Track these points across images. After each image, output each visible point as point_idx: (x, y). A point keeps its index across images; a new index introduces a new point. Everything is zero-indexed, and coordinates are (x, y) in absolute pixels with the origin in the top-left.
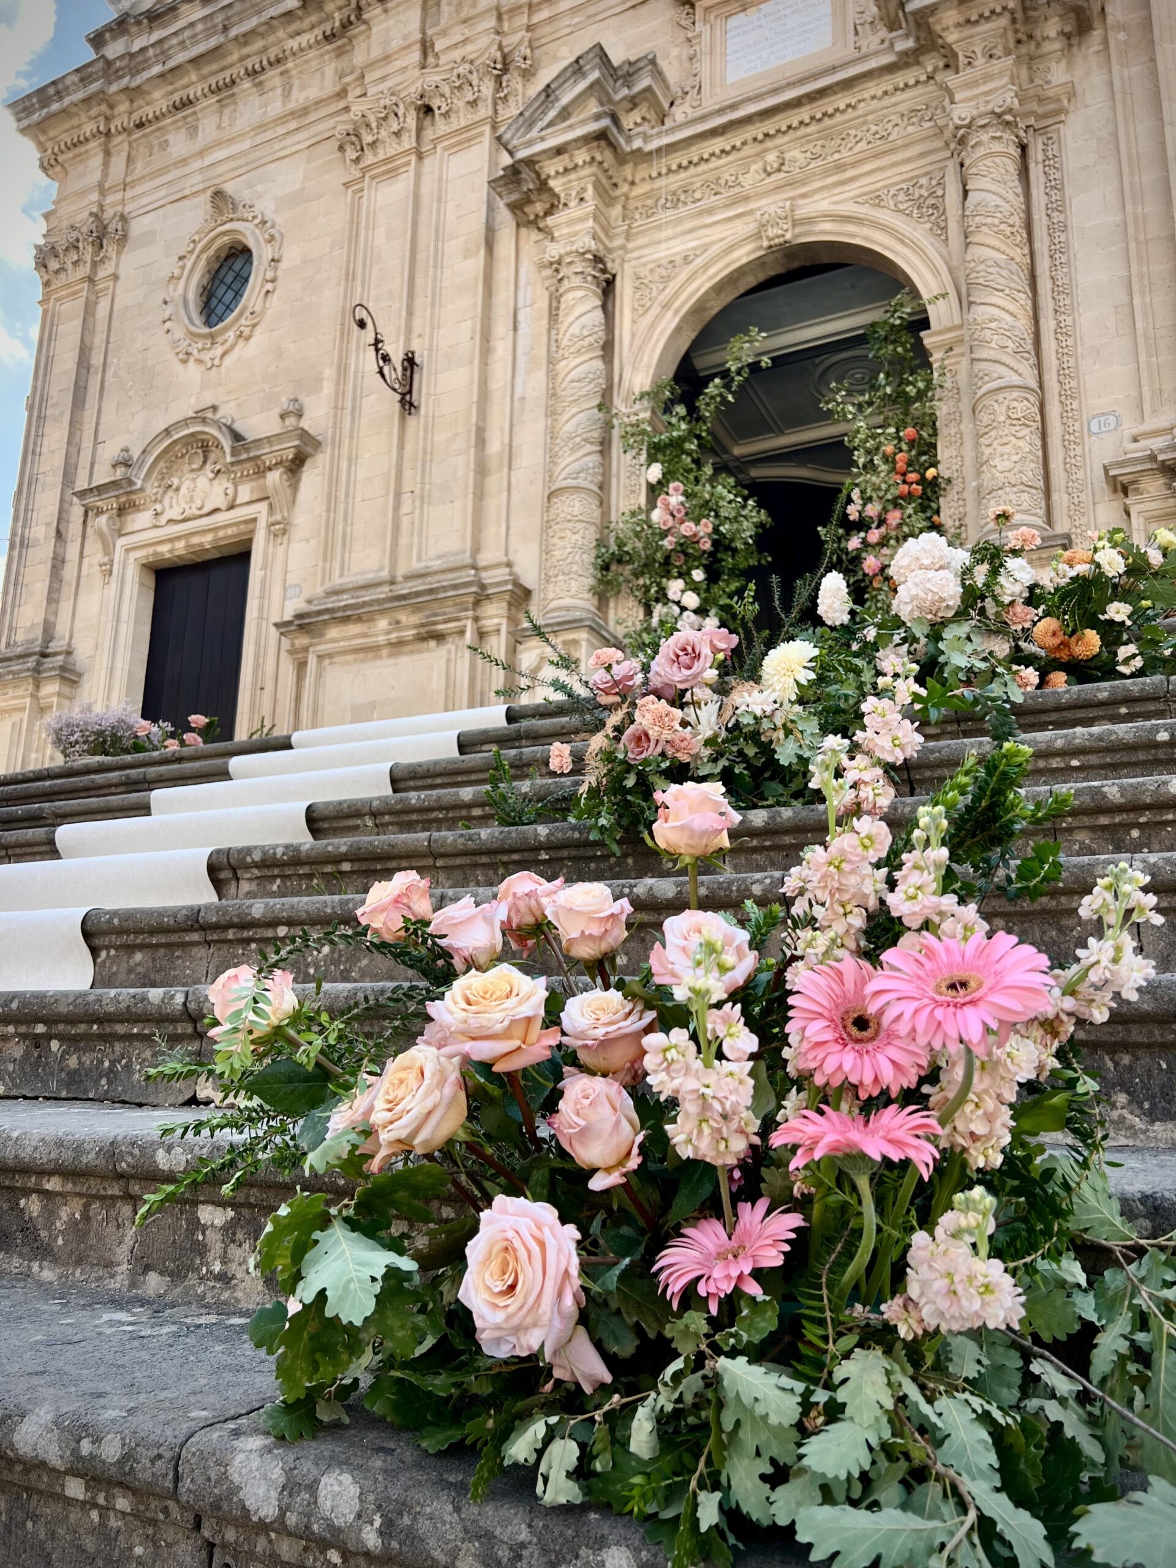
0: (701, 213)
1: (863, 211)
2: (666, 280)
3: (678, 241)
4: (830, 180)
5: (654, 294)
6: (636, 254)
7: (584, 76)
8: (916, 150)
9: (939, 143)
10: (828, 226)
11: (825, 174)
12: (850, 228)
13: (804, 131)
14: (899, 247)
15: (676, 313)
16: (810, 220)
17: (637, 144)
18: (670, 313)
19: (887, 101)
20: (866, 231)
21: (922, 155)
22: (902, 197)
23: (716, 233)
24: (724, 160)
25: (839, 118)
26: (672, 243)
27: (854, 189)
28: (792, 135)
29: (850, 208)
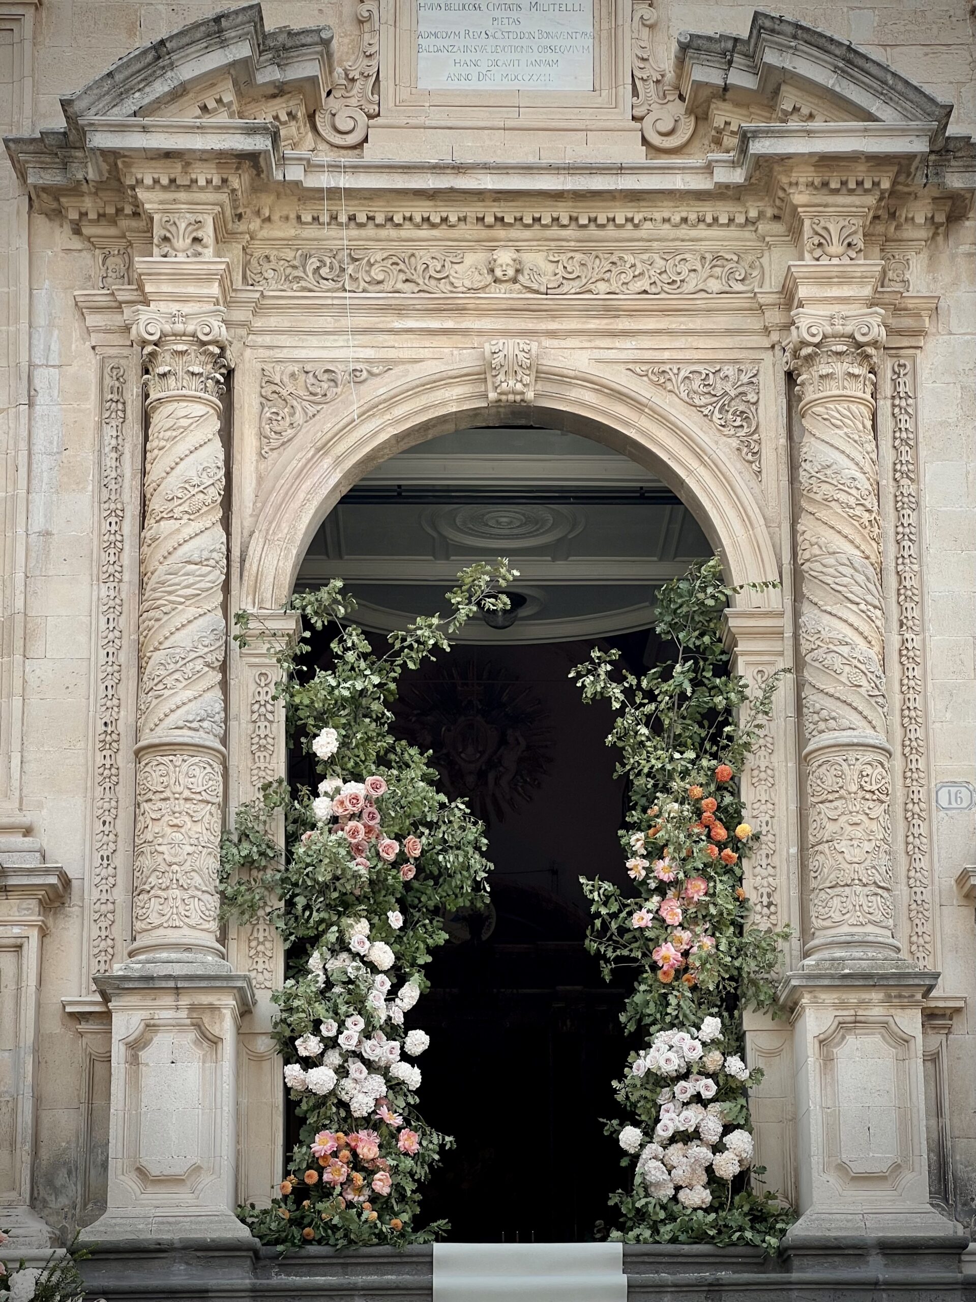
0: (384, 309)
1: (642, 389)
2: (318, 399)
3: (341, 340)
4: (593, 324)
5: (299, 417)
6: (267, 340)
7: (223, 44)
8: (722, 322)
9: (754, 323)
10: (589, 397)
11: (587, 312)
12: (621, 410)
13: (555, 232)
14: (694, 464)
15: (338, 462)
16: (561, 379)
17: (295, 173)
18: (327, 462)
19: (684, 232)
20: (645, 423)
21: (729, 332)
22: (696, 384)
23: (406, 347)
24: (424, 233)
25: (611, 232)
26: (329, 340)
27: (627, 348)
28: (536, 232)
29: (621, 379)
